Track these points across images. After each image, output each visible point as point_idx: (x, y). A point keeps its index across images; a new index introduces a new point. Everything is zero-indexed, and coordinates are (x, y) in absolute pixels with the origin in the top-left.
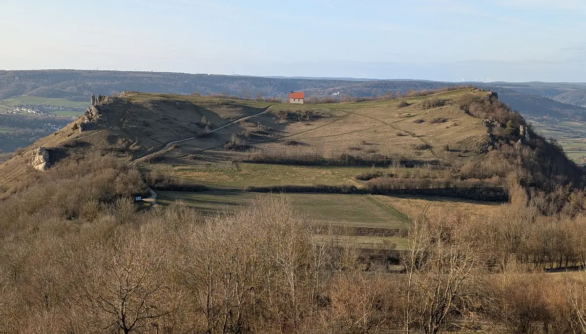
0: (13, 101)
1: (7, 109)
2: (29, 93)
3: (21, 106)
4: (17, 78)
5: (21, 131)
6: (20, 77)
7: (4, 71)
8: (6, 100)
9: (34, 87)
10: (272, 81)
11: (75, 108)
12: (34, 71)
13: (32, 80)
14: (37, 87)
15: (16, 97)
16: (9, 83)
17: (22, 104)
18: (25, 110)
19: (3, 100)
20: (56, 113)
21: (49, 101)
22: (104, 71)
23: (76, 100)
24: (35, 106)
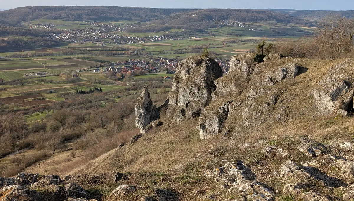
0: (35, 22)
1: (32, 26)
2: (43, 18)
3: (39, 24)
4: (37, 10)
5: (36, 39)
6: (39, 10)
7: (31, 7)
8: (32, 21)
9: (45, 15)
10: (160, 10)
11: (66, 25)
12: (46, 7)
13: (45, 11)
14: (47, 15)
15: (37, 20)
16: (33, 13)
17: (39, 23)
18: (41, 26)
19: (30, 21)
20: (56, 27)
21: (53, 21)
22: (80, 6)
23: (66, 21)
24: (46, 24)
